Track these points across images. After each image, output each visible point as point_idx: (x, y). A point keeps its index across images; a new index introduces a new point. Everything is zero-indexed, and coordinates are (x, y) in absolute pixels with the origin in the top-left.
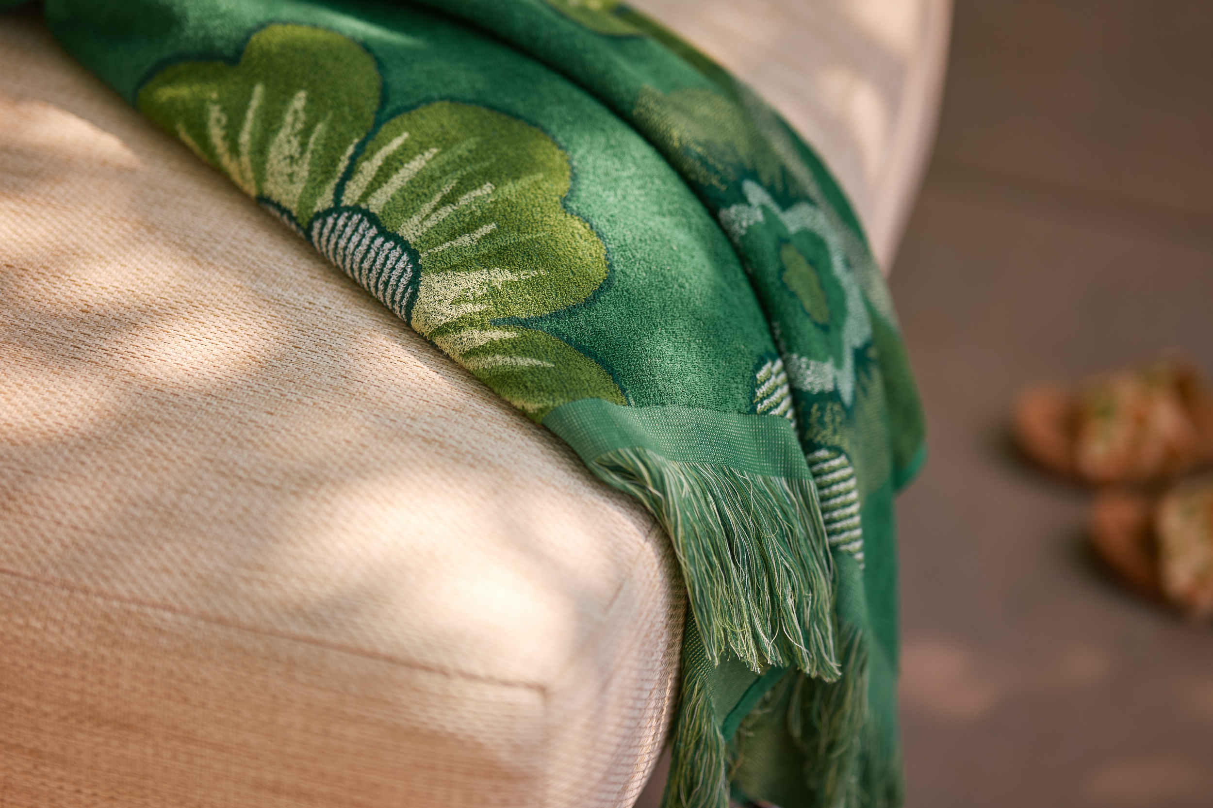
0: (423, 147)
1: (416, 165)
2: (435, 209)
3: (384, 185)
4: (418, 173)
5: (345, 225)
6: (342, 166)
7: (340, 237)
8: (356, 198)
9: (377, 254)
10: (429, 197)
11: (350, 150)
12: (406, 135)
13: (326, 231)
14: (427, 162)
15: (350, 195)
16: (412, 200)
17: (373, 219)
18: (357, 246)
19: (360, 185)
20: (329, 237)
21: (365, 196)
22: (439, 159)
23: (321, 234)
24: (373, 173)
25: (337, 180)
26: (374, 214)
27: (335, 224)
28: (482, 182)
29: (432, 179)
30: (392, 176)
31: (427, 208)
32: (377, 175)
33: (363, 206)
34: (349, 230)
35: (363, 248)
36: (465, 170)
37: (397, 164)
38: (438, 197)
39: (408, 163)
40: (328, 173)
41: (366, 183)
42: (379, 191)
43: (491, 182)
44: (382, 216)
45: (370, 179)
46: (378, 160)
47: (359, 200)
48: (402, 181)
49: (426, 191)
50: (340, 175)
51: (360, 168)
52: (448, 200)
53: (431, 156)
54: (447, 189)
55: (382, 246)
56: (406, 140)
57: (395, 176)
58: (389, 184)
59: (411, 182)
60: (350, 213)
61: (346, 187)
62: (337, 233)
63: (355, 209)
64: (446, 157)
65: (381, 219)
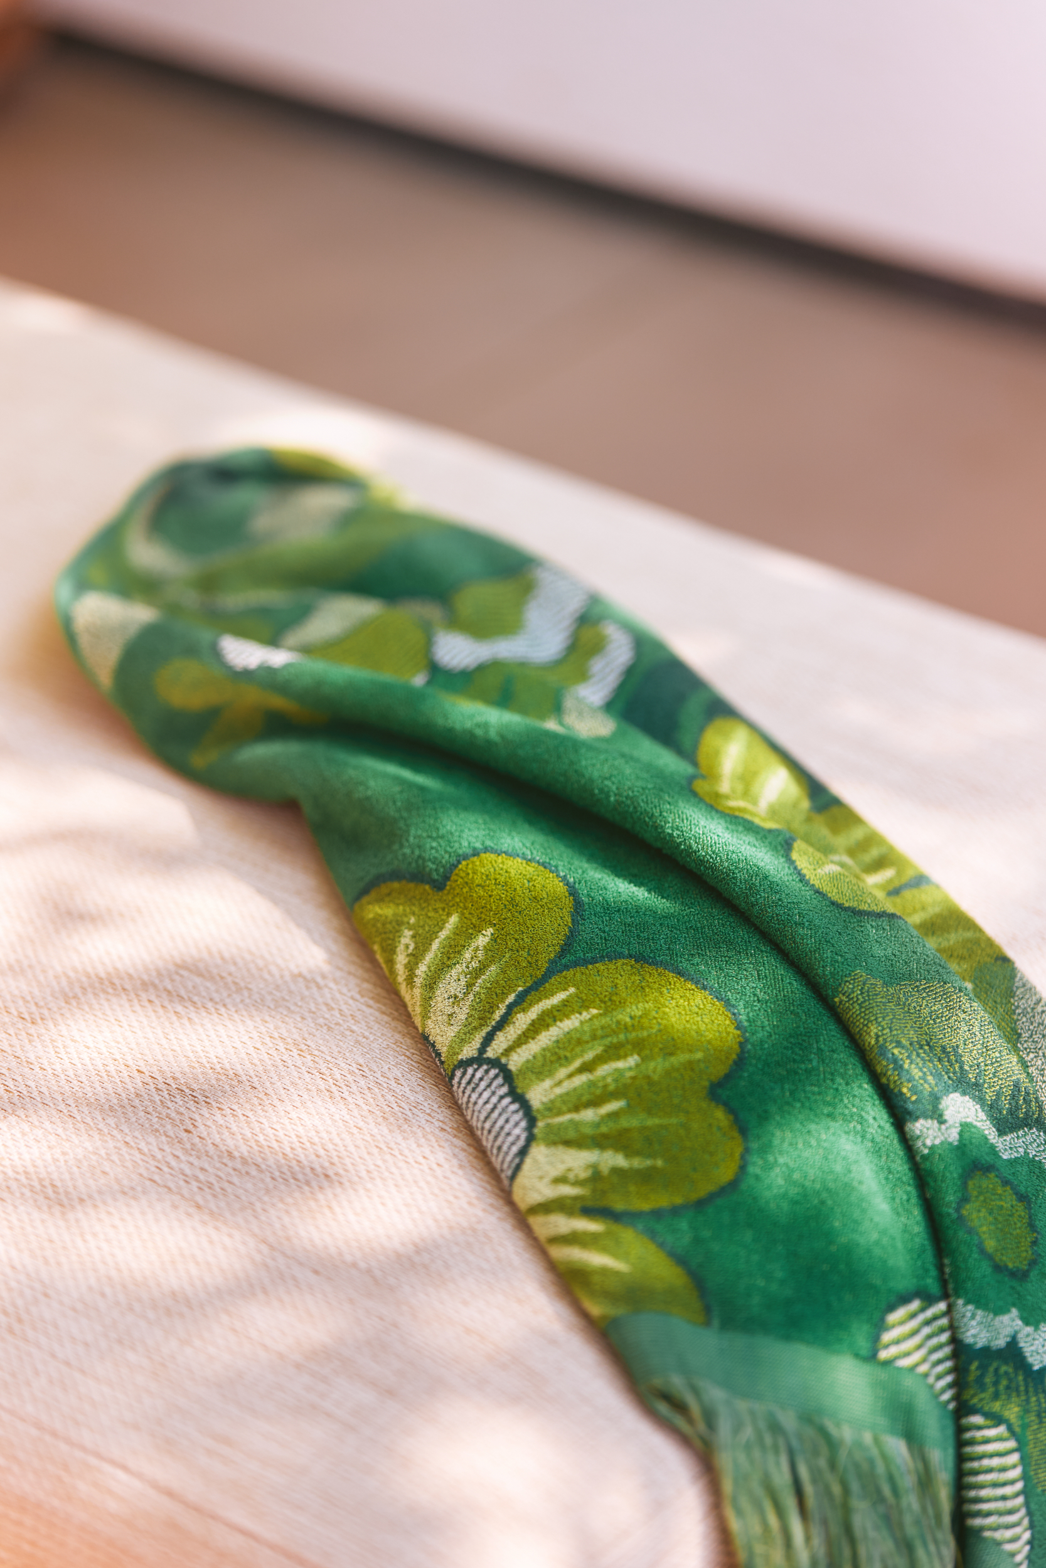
0: (585, 1005)
1: (570, 1024)
2: (570, 1076)
3: (530, 1040)
4: (568, 1033)
5: (481, 1079)
6: (497, 1015)
7: (474, 1090)
8: (501, 1051)
9: (500, 1115)
10: (568, 1060)
11: (511, 998)
12: (572, 990)
13: (464, 1081)
14: (582, 1023)
15: (495, 1047)
16: (552, 1062)
17: (508, 1076)
18: (486, 1102)
19: (509, 1037)
20: (465, 1088)
21: (508, 1051)
22: (596, 1022)
23: (459, 1083)
24: (525, 1027)
25: (490, 1028)
26: (510, 1071)
27: (473, 1076)
28: (629, 1053)
29: (579, 1042)
30: (541, 1032)
31: (562, 1072)
32: (528, 1030)
33: (503, 1060)
34: (483, 1084)
35: (489, 1106)
36: (618, 1037)
37: (550, 1021)
38: (577, 1064)
39: (561, 1021)
40: (483, 1020)
41: (515, 1036)
42: (524, 1047)
43: (639, 1055)
44: (517, 1075)
45: (519, 1032)
46: (533, 1013)
47: (502, 1054)
48: (550, 1040)
49: (568, 1054)
50: (493, 1023)
51: (514, 1019)
52: (586, 1068)
53: (589, 1016)
54: (589, 1056)
55: (507, 1107)
56: (570, 995)
57: (544, 1034)
58: (536, 1040)
59: (557, 1042)
60: (490, 1066)
61: (495, 1037)
62: (472, 1085)
63: (495, 1063)
64: (604, 1021)
65: (515, 1077)
